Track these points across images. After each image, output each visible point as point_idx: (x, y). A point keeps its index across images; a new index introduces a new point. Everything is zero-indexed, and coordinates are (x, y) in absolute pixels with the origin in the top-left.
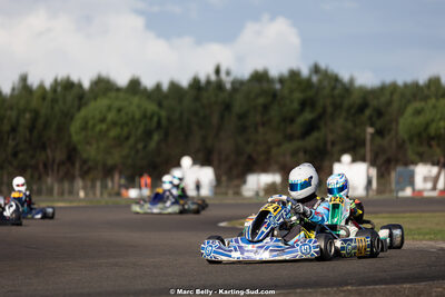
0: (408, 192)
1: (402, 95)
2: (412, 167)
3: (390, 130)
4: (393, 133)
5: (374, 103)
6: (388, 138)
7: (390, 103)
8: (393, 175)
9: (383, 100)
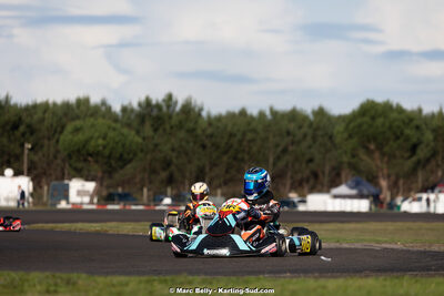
0: (63, 205)
1: (54, 113)
2: (66, 182)
3: (42, 146)
4: (45, 149)
5: (28, 120)
6: (40, 154)
7: (42, 120)
8: (46, 188)
9: (36, 117)
